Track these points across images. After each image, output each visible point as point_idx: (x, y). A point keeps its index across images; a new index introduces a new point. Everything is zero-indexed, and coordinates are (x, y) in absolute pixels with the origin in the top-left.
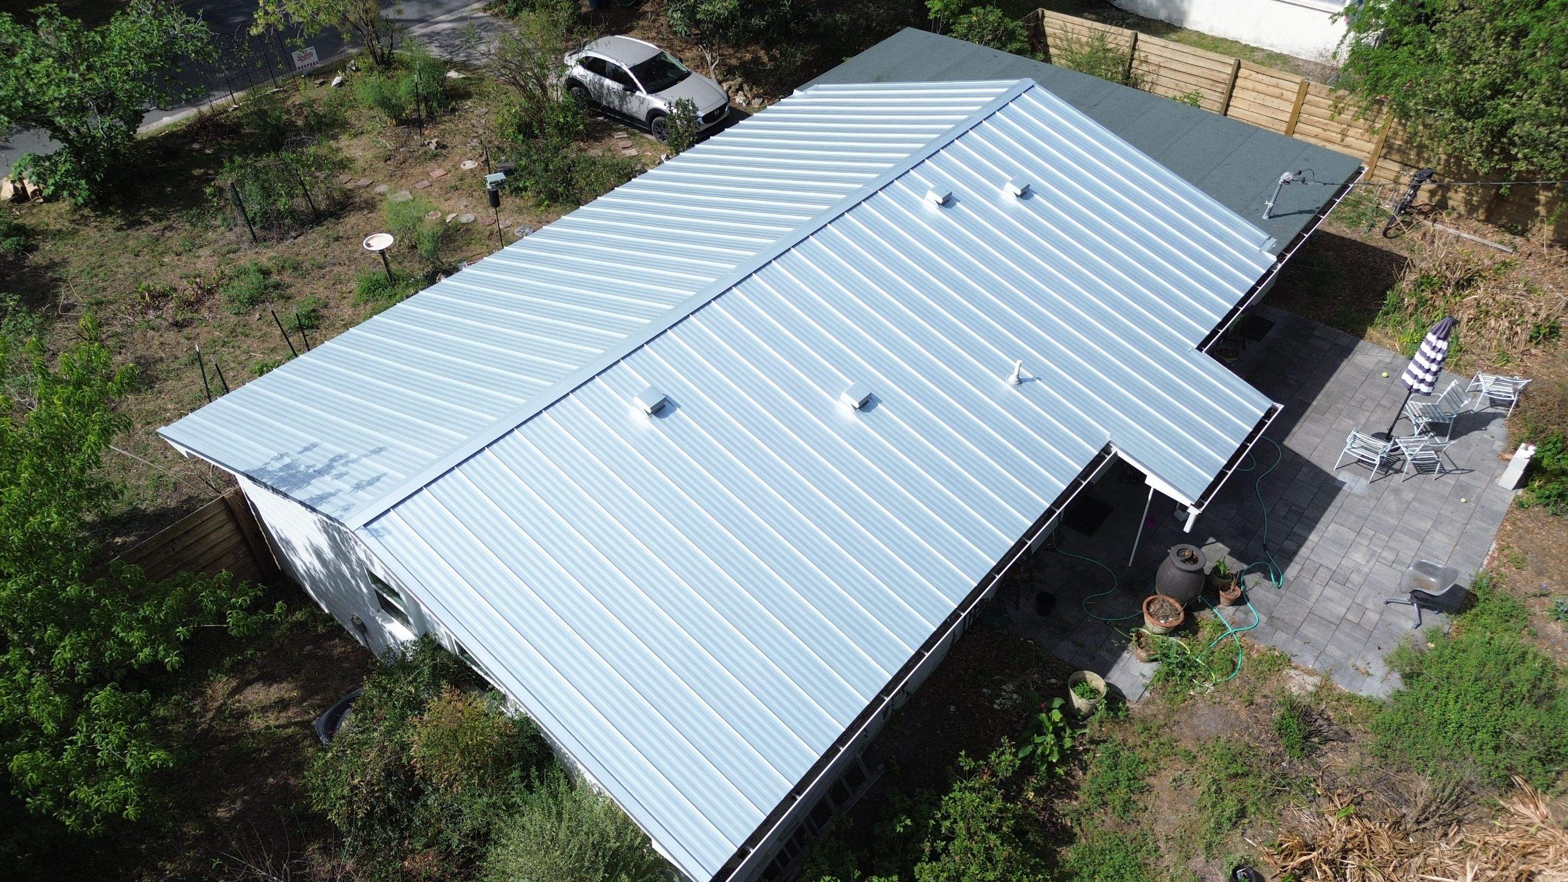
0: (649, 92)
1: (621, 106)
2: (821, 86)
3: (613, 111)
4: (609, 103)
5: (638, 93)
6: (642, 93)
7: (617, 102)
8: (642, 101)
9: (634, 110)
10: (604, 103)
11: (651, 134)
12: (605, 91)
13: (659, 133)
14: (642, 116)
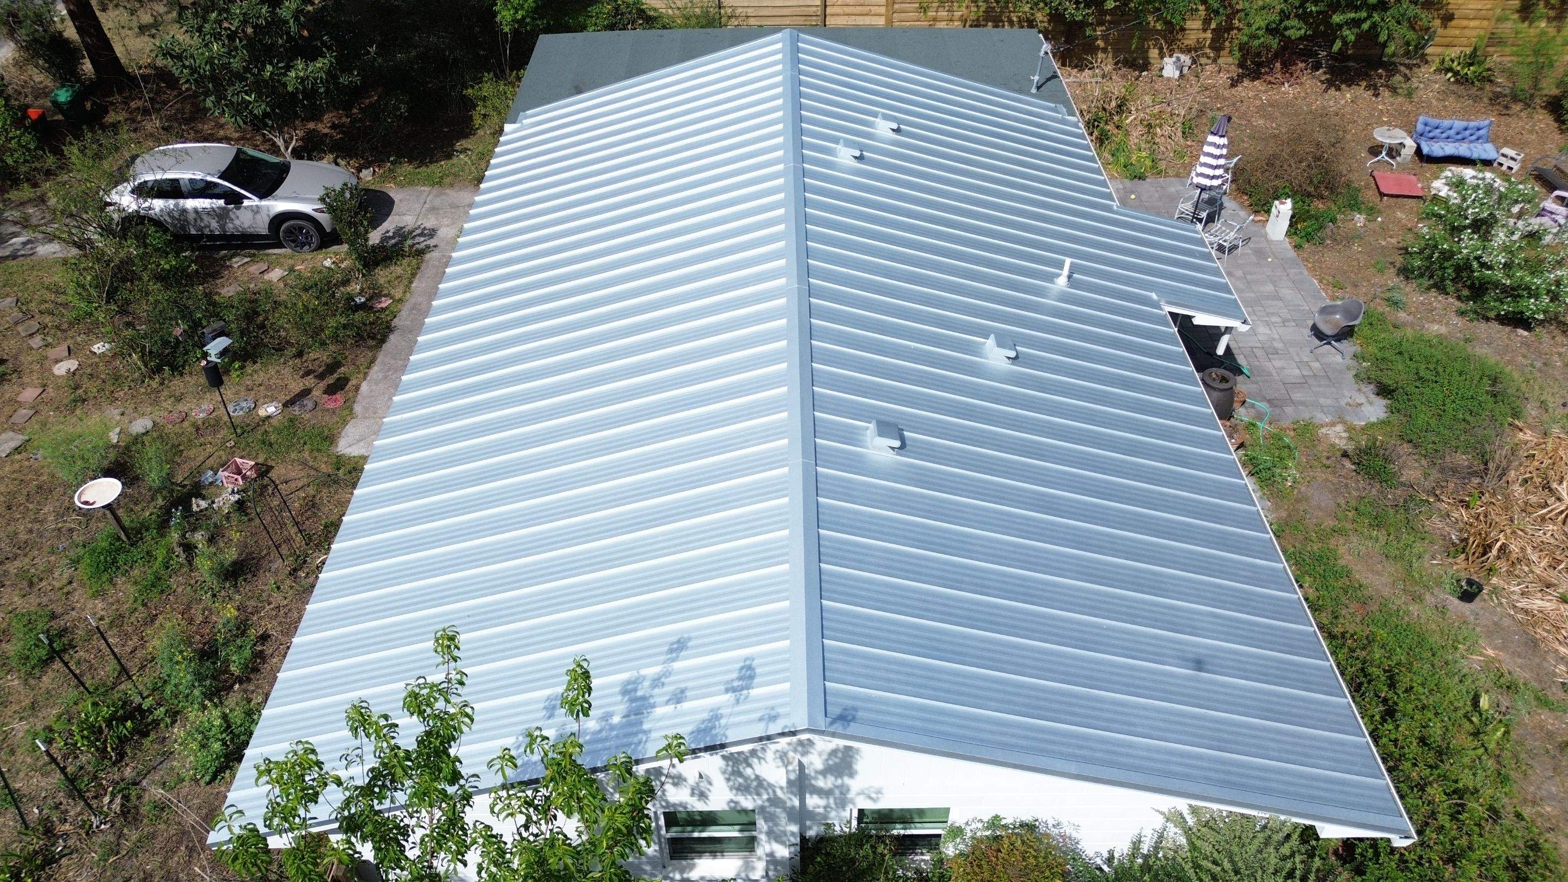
0: (262, 196)
1: (223, 227)
2: (529, 112)
3: (212, 237)
4: (201, 229)
5: (246, 203)
6: (252, 201)
7: (214, 224)
8: (256, 211)
9: (246, 226)
10: (193, 232)
11: (281, 246)
12: (191, 216)
13: (293, 241)
14: (264, 231)
